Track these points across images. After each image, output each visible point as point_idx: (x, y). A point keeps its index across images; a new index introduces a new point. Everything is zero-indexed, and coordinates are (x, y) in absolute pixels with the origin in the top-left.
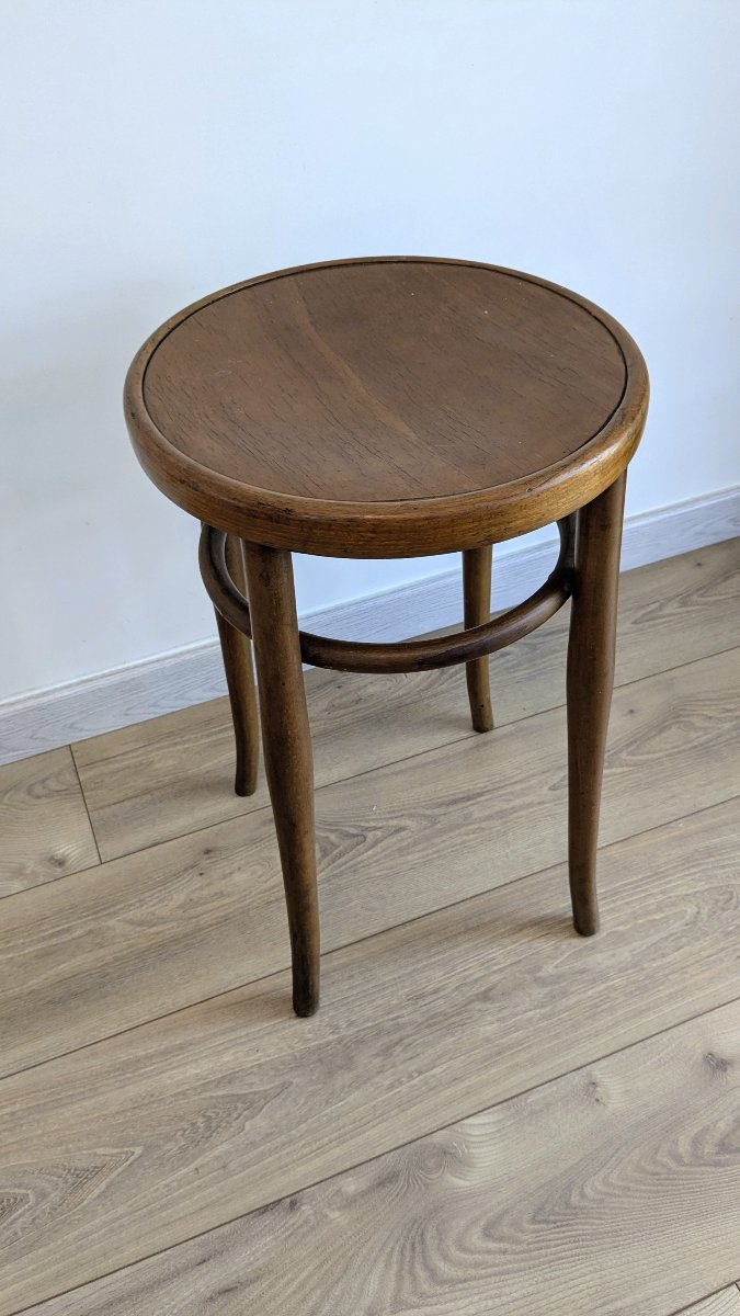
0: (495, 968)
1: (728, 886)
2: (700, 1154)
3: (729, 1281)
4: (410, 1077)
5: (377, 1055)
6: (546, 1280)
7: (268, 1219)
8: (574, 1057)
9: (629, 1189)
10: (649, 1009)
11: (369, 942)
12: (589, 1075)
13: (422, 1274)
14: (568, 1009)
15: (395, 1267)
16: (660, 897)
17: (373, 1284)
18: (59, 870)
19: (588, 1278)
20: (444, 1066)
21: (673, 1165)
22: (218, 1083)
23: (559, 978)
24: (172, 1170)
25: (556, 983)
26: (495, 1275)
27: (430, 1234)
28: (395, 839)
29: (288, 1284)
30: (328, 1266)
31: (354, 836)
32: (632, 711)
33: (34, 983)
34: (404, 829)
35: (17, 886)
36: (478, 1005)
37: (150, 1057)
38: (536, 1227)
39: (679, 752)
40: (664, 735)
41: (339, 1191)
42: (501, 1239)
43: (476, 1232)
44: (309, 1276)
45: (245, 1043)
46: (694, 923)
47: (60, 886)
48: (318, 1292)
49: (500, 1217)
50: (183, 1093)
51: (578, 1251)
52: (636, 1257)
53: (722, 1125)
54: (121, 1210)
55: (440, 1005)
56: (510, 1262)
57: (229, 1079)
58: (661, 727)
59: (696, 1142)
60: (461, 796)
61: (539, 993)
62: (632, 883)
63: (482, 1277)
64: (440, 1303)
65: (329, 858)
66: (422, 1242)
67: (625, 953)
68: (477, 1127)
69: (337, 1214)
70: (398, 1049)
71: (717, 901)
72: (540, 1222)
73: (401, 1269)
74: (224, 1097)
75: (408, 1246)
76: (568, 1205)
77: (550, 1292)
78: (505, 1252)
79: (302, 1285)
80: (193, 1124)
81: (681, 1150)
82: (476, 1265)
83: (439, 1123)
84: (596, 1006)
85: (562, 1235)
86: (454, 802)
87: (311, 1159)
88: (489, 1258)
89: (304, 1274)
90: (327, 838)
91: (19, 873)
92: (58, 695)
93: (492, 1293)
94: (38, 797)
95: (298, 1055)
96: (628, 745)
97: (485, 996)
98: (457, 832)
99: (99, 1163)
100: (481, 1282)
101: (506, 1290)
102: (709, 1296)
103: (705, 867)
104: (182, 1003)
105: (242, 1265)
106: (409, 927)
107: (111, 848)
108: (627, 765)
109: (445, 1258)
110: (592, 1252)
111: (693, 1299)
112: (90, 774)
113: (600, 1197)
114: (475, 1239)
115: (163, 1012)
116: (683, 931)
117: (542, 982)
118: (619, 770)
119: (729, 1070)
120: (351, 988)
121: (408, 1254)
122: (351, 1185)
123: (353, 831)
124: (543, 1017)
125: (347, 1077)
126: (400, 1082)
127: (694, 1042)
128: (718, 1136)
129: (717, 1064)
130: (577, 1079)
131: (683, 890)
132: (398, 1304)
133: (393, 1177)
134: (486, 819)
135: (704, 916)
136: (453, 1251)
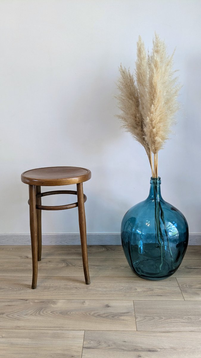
1: (132, 287)
2: (94, 315)
3: (84, 330)
4: (56, 293)
5: (53, 289)
7: (21, 301)
8: (83, 298)
9: (78, 315)
10: (102, 297)
12: (85, 301)
13: (38, 313)
14: (89, 293)
15: (34, 311)
16: (118, 285)
17: (30, 312)
18: (27, 258)
19: (62, 322)
20: (63, 293)
21: (88, 315)
24: (13, 292)
26: (48, 317)
27: (43, 309)
29: (18, 308)
30: (25, 308)
33: (12, 268)
35: (20, 258)
36: (74, 289)
37: (21, 280)
41: (34, 301)
42: (53, 313)
43: (50, 311)
44: (22, 308)
46: (121, 290)
48: (21, 310)
49: (55, 311)
51: (63, 318)
52: (71, 322)
53: (101, 313)
54: (3, 293)
55: (69, 287)
59: (95, 313)
62: (114, 282)
64: (37, 317)
65: (67, 267)
66: (41, 310)
68: (61, 301)
69: (32, 303)
70: (57, 289)
71: (128, 288)
72: (60, 314)
73: (35, 311)
75: (39, 309)
76: (67, 313)
77: (54, 321)
78: (52, 315)
79: (20, 308)
81: (91, 313)
83: (56, 299)
84: (94, 294)
85: (63, 316)
87: (33, 297)
88: (49, 315)
90: (69, 264)
97: (76, 288)
99: (4, 288)
100: (46, 317)
101: (48, 319)
102: (79, 330)
103: (130, 284)
105: (14, 304)
109: (43, 312)
110: (65, 319)
111: (76, 330)
113: (73, 314)
114: (49, 312)
116: (118, 290)
117: (87, 289)
122: (36, 301)
123: (74, 265)
124: (84, 293)
125: (47, 290)
126: (54, 293)
127: (106, 303)
128: (99, 314)
129: (108, 306)
130: (82, 301)
131: (123, 285)
132: (31, 315)
133: (43, 302)
134: (97, 269)
135: (123, 289)
136: (45, 312)
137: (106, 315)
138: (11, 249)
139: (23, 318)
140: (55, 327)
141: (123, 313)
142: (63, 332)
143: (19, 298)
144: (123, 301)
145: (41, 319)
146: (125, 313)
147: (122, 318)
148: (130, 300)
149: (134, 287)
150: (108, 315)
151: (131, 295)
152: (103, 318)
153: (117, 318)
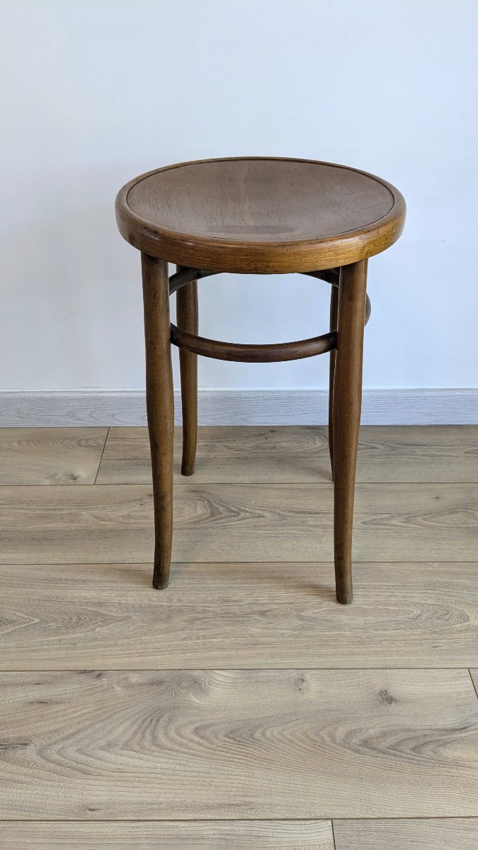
0: (277, 601)
1: (448, 607)
2: (348, 741)
3: (328, 816)
4: (198, 638)
5: (185, 621)
6: (217, 769)
7: (82, 677)
8: (297, 663)
9: (293, 742)
10: (359, 654)
11: (213, 565)
12: (303, 675)
13: (148, 736)
14: (309, 637)
15: (136, 727)
16: (399, 599)
17: (119, 730)
18: (72, 481)
19: (241, 778)
20: (220, 640)
21: (327, 739)
22: (94, 604)
23: (311, 619)
24: (48, 635)
25: (309, 621)
26: (189, 754)
27: (166, 718)
28: (255, 520)
29: (74, 712)
30: (100, 712)
31: (233, 512)
32: (437, 498)
33: (31, 528)
34: (263, 517)
35: (48, 482)
36: (257, 617)
37: (67, 580)
38: (227, 739)
39: (456, 527)
40: (451, 516)
41: (127, 679)
42: (202, 737)
43: (192, 727)
44: (89, 713)
45: (118, 590)
46: (415, 619)
47: (69, 488)
48: (88, 723)
49: (208, 726)
50: (74, 603)
51: (244, 762)
52: (277, 779)
53: (371, 732)
54: (12, 644)
55: (235, 609)
56: (201, 751)
57: (100, 604)
58: (453, 511)
59: (349, 735)
60: (306, 510)
61: (296, 623)
62: (385, 586)
63: (181, 752)
64: (150, 755)
65: (214, 518)
66: (158, 721)
67: (360, 620)
68: (221, 676)
69: (120, 689)
70: (199, 622)
71: (437, 612)
72: (230, 738)
73: (139, 729)
74: (94, 611)
75: (149, 720)
76: (251, 735)
77: (215, 776)
78: (201, 745)
79: (81, 716)
80: (70, 619)
81: (337, 735)
83: (201, 666)
84: (327, 641)
85: (239, 750)
86: (300, 512)
87: (121, 658)
88: (191, 744)
89: (86, 711)
90: (218, 508)
91: (52, 477)
92: (108, 395)
93: (182, 762)
94: (81, 446)
95: (143, 606)
96: (425, 515)
97: (263, 613)
98: (293, 527)
99: (14, 619)
100: (179, 754)
101: (191, 764)
102: (311, 819)
103: (440, 592)
104: (98, 560)
105: (57, 693)
106: (238, 565)
107: (101, 479)
108: (418, 525)
109: (166, 734)
110: (252, 766)
111: (300, 817)
112: (112, 443)
113: (273, 739)
114: (188, 732)
115: (85, 562)
116: (405, 621)
117: (301, 618)
118: (412, 526)
119: (393, 704)
120: (190, 584)
121: (146, 723)
122: (134, 678)
123: (234, 509)
124: (291, 636)
125: (163, 626)
126: (190, 639)
127: (378, 681)
128: (365, 736)
129: (387, 698)
130: (294, 674)
131: (418, 600)
132: (127, 746)
133: (160, 683)
134: (314, 526)
135: (423, 618)
136: (172, 732)
137: (390, 741)
138: (16, 445)
139: (99, 763)
140: (221, 806)
141: (446, 730)
142: (259, 828)
143: (72, 665)
144: (435, 672)
145: (166, 766)
146: (454, 730)
147: (449, 753)
148: (457, 666)
149: (458, 607)
150: (399, 743)
151: (455, 642)
152: (381, 755)
153: (431, 753)
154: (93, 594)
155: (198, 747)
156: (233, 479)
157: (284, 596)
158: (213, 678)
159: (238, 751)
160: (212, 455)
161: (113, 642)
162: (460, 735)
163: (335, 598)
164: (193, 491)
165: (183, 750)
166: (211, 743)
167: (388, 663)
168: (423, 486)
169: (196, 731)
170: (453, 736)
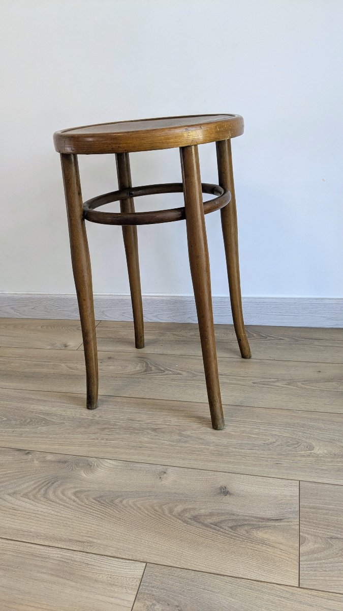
0: (168, 424)
1: (299, 440)
2: (181, 515)
3: (145, 560)
4: (103, 440)
5: (99, 429)
6: (78, 518)
7: (16, 453)
9: (140, 509)
10: (215, 462)
11: (132, 399)
12: (167, 469)
13: (42, 491)
14: (182, 447)
15: (36, 486)
16: (262, 431)
17: (25, 486)
18: (64, 348)
19: (93, 526)
20: (117, 442)
21: (167, 512)
22: (44, 414)
23: (188, 437)
24: (7, 428)
25: (186, 437)
26: (64, 506)
27: (58, 483)
28: (174, 376)
30: (19, 474)
32: (320, 372)
33: (26, 370)
35: (49, 347)
36: (149, 431)
37: (34, 399)
38: (94, 501)
39: (327, 391)
40: (326, 383)
41: (45, 457)
42: (77, 497)
43: (74, 490)
45: (63, 408)
46: (268, 444)
47: (60, 351)
48: (8, 478)
49: (85, 491)
50: (32, 412)
51: (99, 516)
52: (118, 530)
53: (203, 511)
55: (137, 425)
56: (73, 505)
57: (48, 414)
58: (329, 380)
59: (185, 511)
61: (176, 437)
63: (59, 504)
64: (38, 503)
65: (146, 373)
66: (53, 483)
67: (225, 441)
68: (108, 463)
69: (37, 462)
70: (107, 430)
71: (288, 442)
72: (96, 500)
73: (38, 486)
74: (42, 418)
75: (48, 482)
76: (112, 501)
77: (75, 522)
78: (74, 501)
80: (26, 420)
81: (176, 509)
82: (61, 500)
83: (97, 456)
84: (194, 451)
87: (46, 445)
88: (68, 500)
89: (10, 472)
90: (151, 368)
91: (53, 345)
93: (57, 510)
94: (78, 330)
95: (75, 417)
96: (305, 381)
97: (155, 430)
101: (62, 512)
102: (132, 560)
103: (296, 430)
104: (58, 390)
106: (150, 401)
108: (297, 387)
109: (54, 492)
110: (104, 519)
111: (124, 557)
112: (99, 329)
113: (127, 505)
114: (69, 493)
115: (51, 391)
116: (261, 445)
117: (180, 434)
118: (292, 387)
119: (228, 496)
120: (113, 408)
121: (45, 484)
122: (49, 457)
123: (162, 369)
124: (169, 445)
125: (83, 429)
126: (97, 439)
127: (222, 480)
128: (196, 513)
129: (224, 491)
130: (160, 468)
131: (276, 433)
132: (26, 495)
133: (65, 462)
135: (276, 444)
136: (59, 490)
137: (215, 519)
138: (40, 328)
140: (70, 540)
141: (263, 519)
142: (90, 559)
143: (14, 446)
144: (271, 480)
145: (45, 510)
146: (269, 520)
147: (260, 534)
148: (291, 478)
149: (307, 440)
150: (221, 522)
151: (296, 463)
152: (204, 527)
153: (244, 532)
154: (47, 408)
155: (72, 503)
156: (169, 352)
157: (174, 421)
158: (101, 463)
159: (99, 509)
160: (161, 338)
161: (45, 436)
162: (274, 524)
163: (211, 426)
164: (139, 357)
165: (61, 503)
166: (82, 501)
167: (235, 470)
168: (311, 364)
169: (75, 494)
170: (267, 523)
